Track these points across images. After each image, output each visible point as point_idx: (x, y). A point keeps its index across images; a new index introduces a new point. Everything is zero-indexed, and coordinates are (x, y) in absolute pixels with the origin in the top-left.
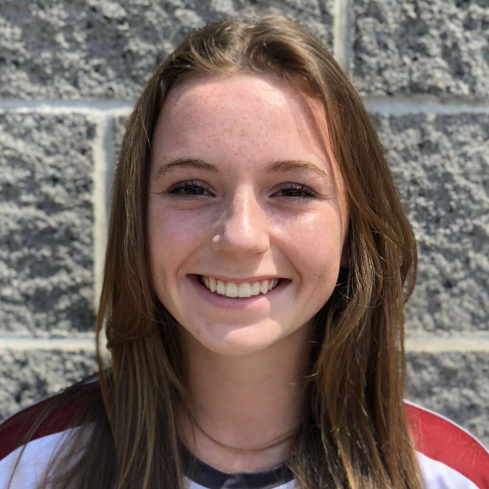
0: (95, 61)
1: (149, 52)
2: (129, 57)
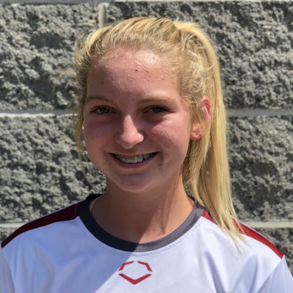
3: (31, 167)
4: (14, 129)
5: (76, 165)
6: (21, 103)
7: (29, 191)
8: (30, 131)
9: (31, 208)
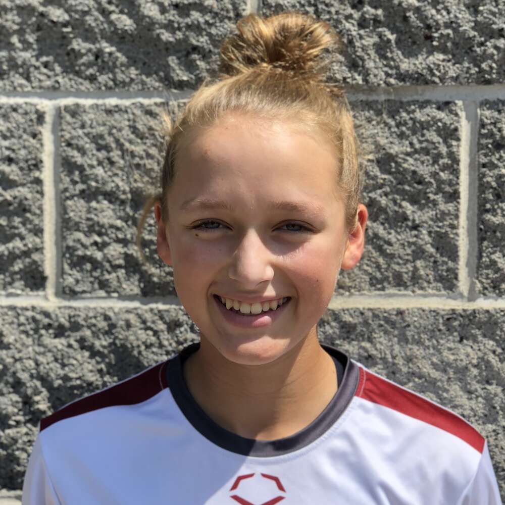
0: (44, 59)
1: (90, 50)
2: (72, 56)
3: (123, 197)
4: (91, 127)
6: (102, 78)
7: (118, 241)
8: (120, 130)
9: (122, 272)
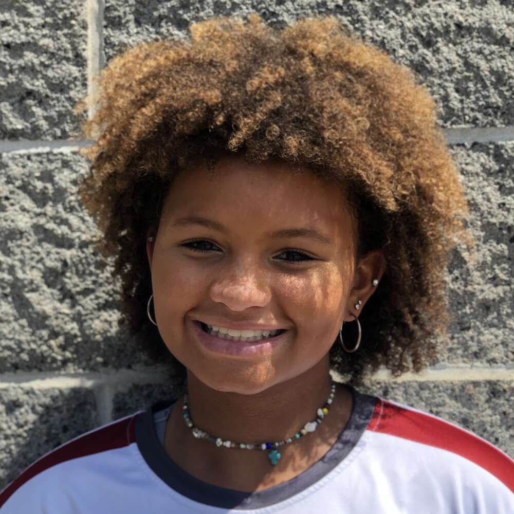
5: (44, 255)
